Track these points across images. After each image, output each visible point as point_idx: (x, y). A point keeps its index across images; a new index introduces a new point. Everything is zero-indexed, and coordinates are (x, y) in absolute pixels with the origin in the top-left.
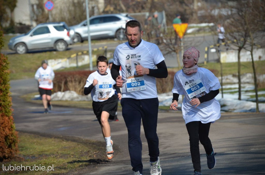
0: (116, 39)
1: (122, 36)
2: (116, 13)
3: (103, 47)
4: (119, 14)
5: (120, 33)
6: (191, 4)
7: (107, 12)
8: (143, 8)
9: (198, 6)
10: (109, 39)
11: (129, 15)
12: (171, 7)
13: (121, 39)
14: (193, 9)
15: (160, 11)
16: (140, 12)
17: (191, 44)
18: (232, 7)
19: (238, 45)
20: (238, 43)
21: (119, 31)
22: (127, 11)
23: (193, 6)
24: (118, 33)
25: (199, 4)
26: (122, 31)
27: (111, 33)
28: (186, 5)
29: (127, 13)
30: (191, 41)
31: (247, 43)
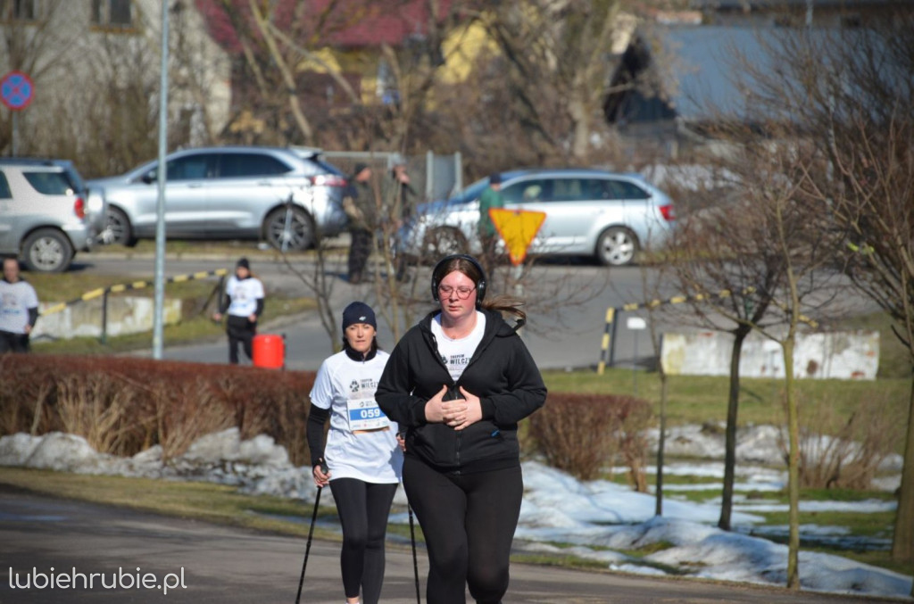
0: (263, 246)
1: (287, 235)
2: (276, 145)
3: (212, 273)
4: (286, 149)
5: (282, 221)
6: (564, 136)
7: (238, 137)
8: (379, 133)
9: (590, 146)
10: (236, 243)
11: (322, 158)
12: (486, 140)
13: (285, 247)
14: (571, 153)
15: (445, 153)
16: (366, 148)
17: (556, 293)
18: (720, 163)
19: (735, 315)
20: (735, 308)
21: (278, 215)
22: (316, 141)
23: (572, 143)
24: (274, 221)
25: (596, 139)
26: (289, 213)
27: (249, 221)
28: (546, 137)
29: (318, 150)
30: (556, 281)
31: (771, 308)
